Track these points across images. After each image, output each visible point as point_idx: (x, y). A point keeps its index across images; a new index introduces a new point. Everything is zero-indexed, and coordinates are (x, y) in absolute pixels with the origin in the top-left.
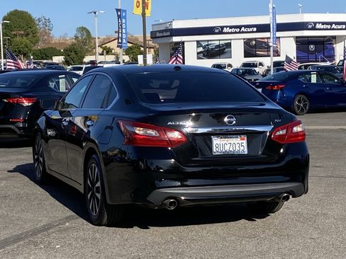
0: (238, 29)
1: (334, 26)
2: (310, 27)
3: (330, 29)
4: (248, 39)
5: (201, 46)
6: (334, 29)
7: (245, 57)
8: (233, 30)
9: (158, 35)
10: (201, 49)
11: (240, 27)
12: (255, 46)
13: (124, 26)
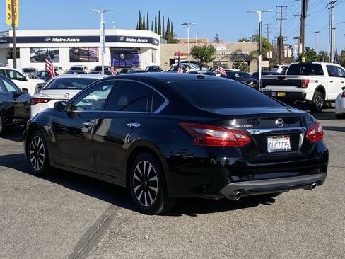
0: (65, 39)
1: (139, 40)
2: (122, 40)
3: (137, 42)
4: (73, 48)
5: (34, 52)
6: (139, 42)
7: (71, 61)
8: (61, 40)
10: (34, 54)
11: (66, 38)
12: (79, 54)
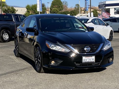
5: (116, 10)
9: (101, 6)
13: (87, 3)
